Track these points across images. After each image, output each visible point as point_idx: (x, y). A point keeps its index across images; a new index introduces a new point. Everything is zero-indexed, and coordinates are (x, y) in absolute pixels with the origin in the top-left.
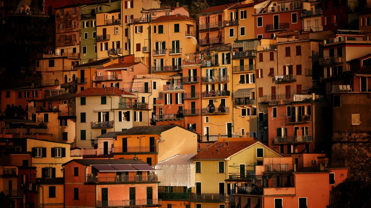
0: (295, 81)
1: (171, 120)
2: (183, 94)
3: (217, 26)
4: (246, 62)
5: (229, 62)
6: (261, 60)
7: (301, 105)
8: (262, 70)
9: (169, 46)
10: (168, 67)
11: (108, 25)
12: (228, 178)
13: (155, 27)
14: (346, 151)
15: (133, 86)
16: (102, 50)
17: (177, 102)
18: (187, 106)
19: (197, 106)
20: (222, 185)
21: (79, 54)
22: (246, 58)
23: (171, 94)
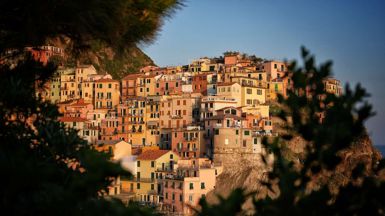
0: (182, 118)
1: (110, 135)
2: (117, 122)
3: (133, 86)
4: (154, 107)
5: (144, 106)
6: (163, 106)
7: (192, 132)
8: (163, 112)
9: (105, 95)
10: (104, 106)
11: (67, 81)
12: (156, 170)
13: (98, 85)
14: (222, 158)
15: (87, 117)
16: (64, 95)
17: (114, 126)
18: (120, 128)
19: (126, 129)
20: (153, 174)
21: (50, 96)
22: (154, 105)
23: (110, 122)
